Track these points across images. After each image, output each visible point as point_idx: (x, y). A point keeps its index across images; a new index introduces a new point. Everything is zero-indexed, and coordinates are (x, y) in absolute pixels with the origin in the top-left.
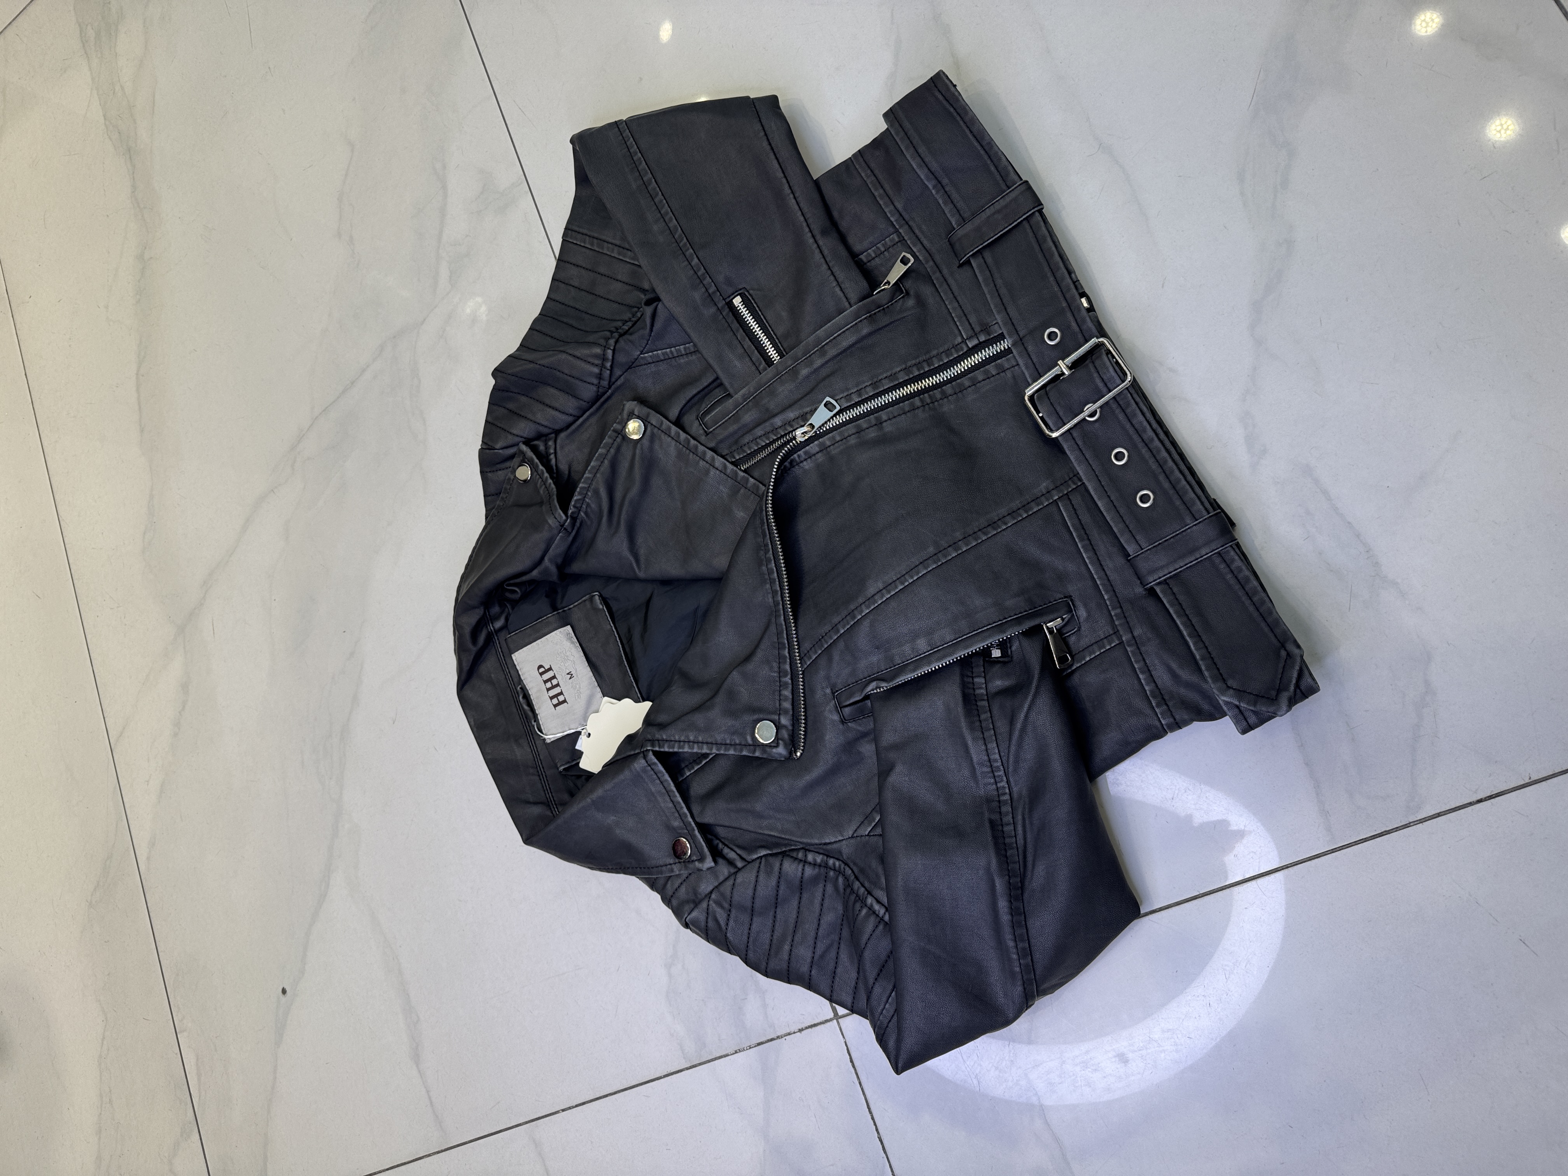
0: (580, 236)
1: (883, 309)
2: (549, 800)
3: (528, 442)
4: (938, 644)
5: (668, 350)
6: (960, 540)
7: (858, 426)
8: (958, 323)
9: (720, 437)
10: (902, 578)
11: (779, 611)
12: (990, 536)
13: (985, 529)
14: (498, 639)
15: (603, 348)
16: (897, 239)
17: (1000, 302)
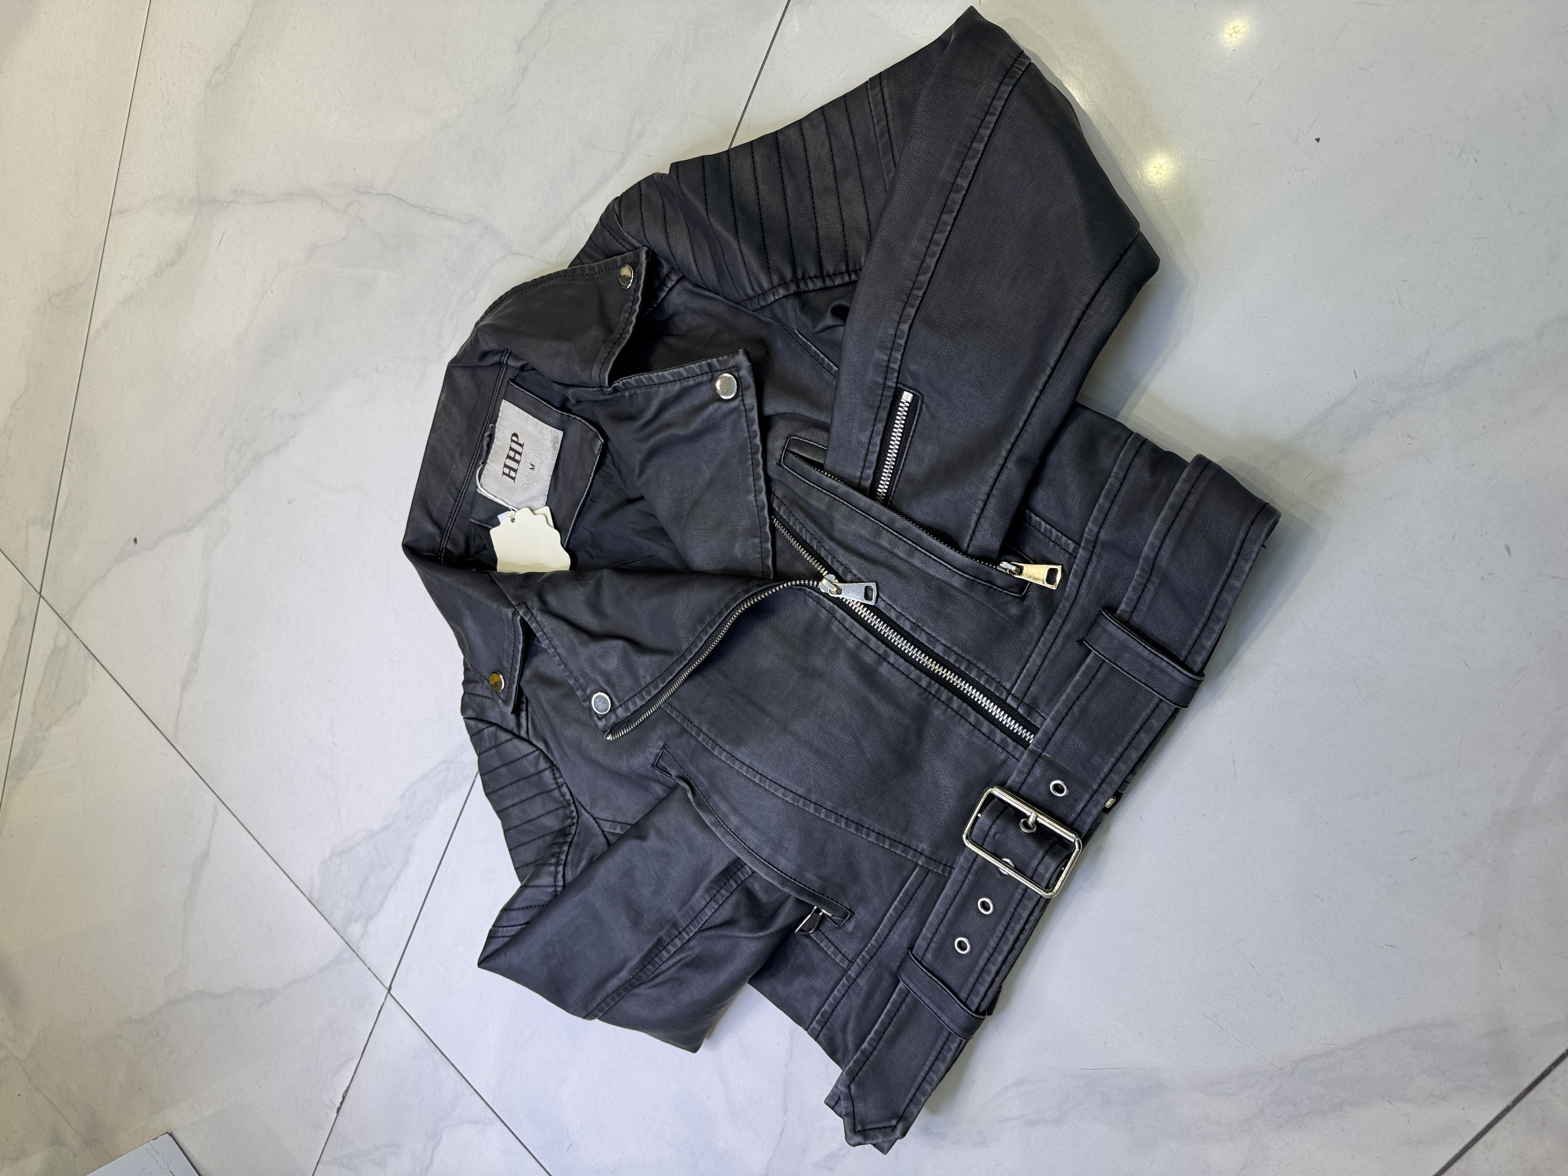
1: (990, 587)
3: (650, 252)
5: (822, 356)
6: (826, 809)
7: (867, 638)
8: (1022, 676)
9: (785, 480)
10: (764, 778)
13: (851, 823)
14: (506, 372)
15: (770, 287)
16: (1070, 550)
17: (1063, 714)
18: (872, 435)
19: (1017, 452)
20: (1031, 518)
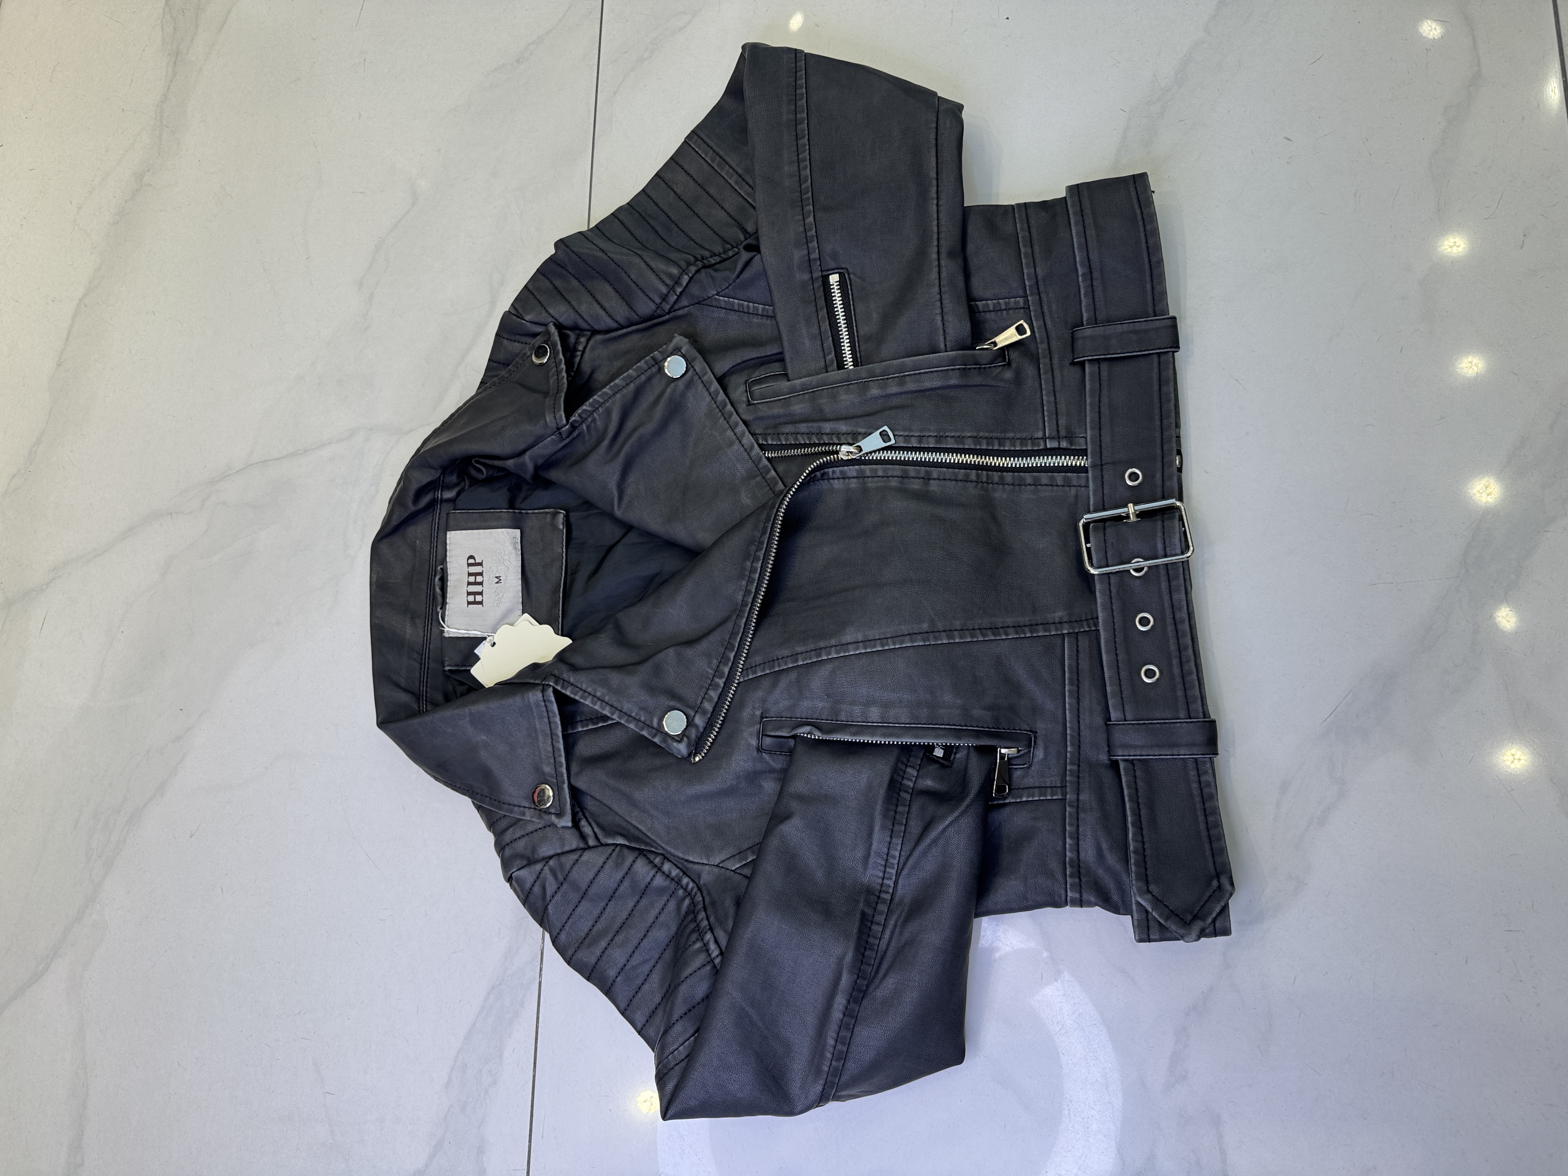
0: (703, 145)
1: (979, 367)
2: (421, 693)
3: (560, 327)
4: (891, 720)
5: (746, 303)
6: (957, 630)
7: (905, 471)
8: (1046, 418)
9: (760, 414)
10: (885, 640)
11: (744, 612)
12: (987, 639)
13: (985, 631)
14: (440, 509)
15: (681, 271)
16: (1022, 304)
17: (1097, 419)
18: (819, 326)
19: (944, 251)
20: (977, 306)
